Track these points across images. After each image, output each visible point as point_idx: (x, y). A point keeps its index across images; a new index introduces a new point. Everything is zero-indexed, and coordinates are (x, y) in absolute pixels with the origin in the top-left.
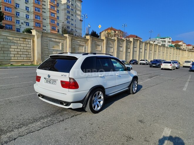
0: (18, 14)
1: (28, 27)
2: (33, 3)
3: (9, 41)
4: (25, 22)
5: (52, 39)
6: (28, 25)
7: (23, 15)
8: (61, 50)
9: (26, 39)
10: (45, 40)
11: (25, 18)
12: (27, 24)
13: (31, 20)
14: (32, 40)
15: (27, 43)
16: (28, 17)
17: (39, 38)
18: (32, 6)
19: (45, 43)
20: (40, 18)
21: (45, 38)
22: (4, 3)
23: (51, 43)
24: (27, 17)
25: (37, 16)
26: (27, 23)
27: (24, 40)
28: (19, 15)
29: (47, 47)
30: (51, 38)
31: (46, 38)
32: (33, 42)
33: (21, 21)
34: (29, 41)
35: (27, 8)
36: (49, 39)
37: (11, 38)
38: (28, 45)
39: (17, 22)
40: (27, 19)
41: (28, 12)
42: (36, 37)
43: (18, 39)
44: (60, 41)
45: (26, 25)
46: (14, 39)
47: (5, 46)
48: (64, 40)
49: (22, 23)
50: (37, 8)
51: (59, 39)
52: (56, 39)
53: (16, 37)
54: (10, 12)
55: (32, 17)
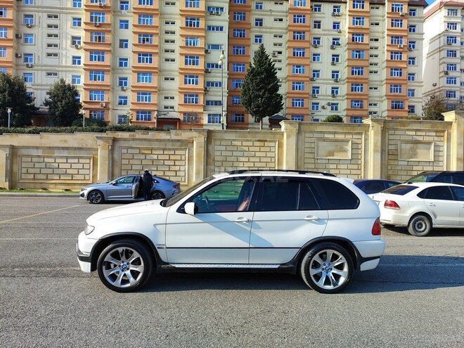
0: (316, 90)
1: (335, 113)
2: (348, 59)
3: (235, 148)
4: (329, 104)
5: (326, 136)
6: (336, 109)
7: (325, 90)
8: (350, 158)
9: (266, 141)
10: (307, 140)
11: (329, 96)
12: (334, 107)
13: (343, 97)
14: (277, 143)
15: (268, 149)
16: (337, 92)
17: (292, 137)
18: (345, 67)
19: (307, 145)
20: (362, 88)
21: (307, 135)
22: (292, 76)
23: (322, 144)
24: (334, 92)
25: (355, 86)
26: (333, 104)
27: (262, 144)
28: (318, 92)
29: (311, 156)
30: (321, 132)
31: (311, 135)
32: (280, 146)
33: (323, 103)
34: (272, 144)
35: (335, 74)
36: (316, 135)
37: (239, 143)
38: (269, 154)
39: (313, 107)
40: (334, 96)
41: (336, 81)
42: (285, 135)
43: (251, 144)
44: (349, 137)
45: (332, 109)
46: (244, 144)
47: (229, 159)
48: (360, 134)
49: (323, 107)
50: (356, 68)
51: (345, 133)
52: (335, 133)
53: (247, 141)
54: (301, 91)
55: (344, 89)
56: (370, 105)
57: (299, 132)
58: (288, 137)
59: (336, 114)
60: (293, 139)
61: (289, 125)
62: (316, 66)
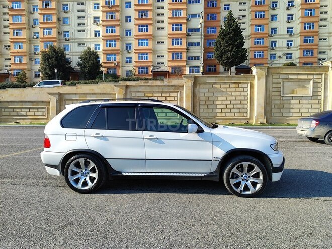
0: (273, 44)
1: (289, 61)
2: (301, 17)
3: (215, 90)
4: (284, 54)
5: (291, 77)
6: (291, 58)
7: (281, 43)
8: (312, 95)
9: (240, 83)
10: (275, 81)
11: (285, 48)
12: (289, 56)
13: (297, 48)
14: (249, 85)
15: (242, 90)
16: (291, 44)
17: (261, 80)
18: (299, 24)
19: (274, 85)
20: (313, 40)
21: (275, 77)
22: (254, 34)
23: (287, 84)
24: (289, 44)
25: (306, 38)
26: (287, 54)
27: (237, 85)
28: (275, 45)
29: (277, 94)
30: (286, 74)
31: (278, 77)
32: (252, 86)
33: (279, 54)
34: (245, 85)
35: (290, 30)
36: (282, 77)
37: (218, 86)
38: (242, 94)
39: (271, 57)
40: (288, 48)
41: (291, 35)
42: (256, 77)
43: (228, 86)
45: (287, 58)
46: (223, 86)
47: (210, 98)
48: (321, 74)
49: (280, 57)
50: (308, 23)
51: (307, 75)
52: (298, 75)
53: (225, 83)
54: (261, 45)
55: (297, 41)
56: (320, 53)
57: (268, 75)
58: (259, 79)
59: (291, 62)
60: (263, 81)
61: (259, 70)
62: (273, 24)
